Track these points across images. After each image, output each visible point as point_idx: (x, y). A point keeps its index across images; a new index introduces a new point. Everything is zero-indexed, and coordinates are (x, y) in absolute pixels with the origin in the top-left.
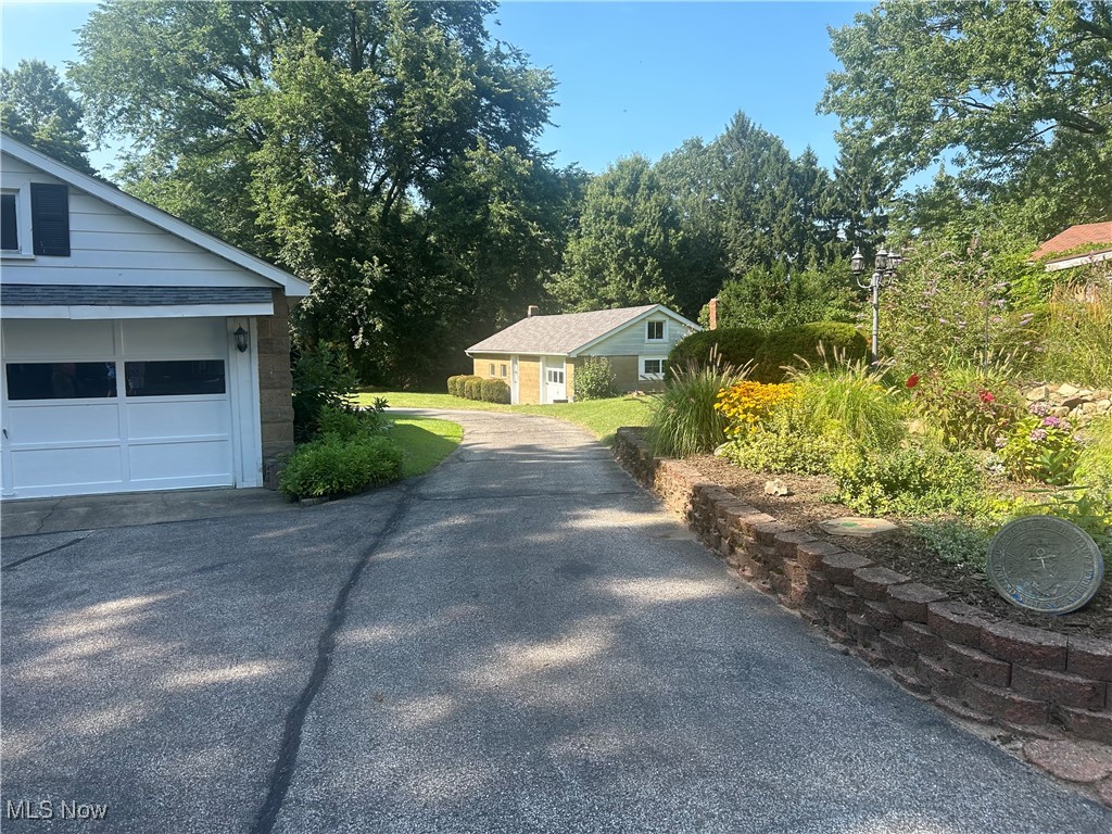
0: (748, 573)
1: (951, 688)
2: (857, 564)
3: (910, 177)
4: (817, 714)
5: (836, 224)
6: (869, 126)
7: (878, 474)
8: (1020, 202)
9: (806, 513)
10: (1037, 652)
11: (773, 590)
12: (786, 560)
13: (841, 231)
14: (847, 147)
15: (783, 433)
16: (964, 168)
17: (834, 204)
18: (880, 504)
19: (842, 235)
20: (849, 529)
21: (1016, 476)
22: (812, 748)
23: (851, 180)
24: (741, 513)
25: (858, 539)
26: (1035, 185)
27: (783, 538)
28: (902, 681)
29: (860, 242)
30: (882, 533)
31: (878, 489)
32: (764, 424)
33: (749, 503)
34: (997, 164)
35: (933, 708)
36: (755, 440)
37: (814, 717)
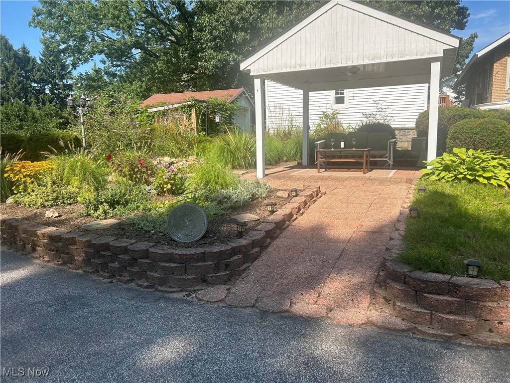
0: (47, 258)
1: (163, 282)
2: (110, 240)
3: (81, 66)
4: (109, 312)
5: (44, 86)
6: (58, 38)
7: (105, 199)
8: (131, 83)
9: (72, 223)
10: (195, 257)
11: (64, 264)
12: (70, 246)
13: (47, 90)
14: (47, 47)
15: (49, 186)
16: (106, 65)
17: (42, 75)
18: (108, 213)
19: (47, 91)
20: (98, 226)
21: (161, 193)
22: (113, 328)
23: (49, 65)
24: (37, 229)
25: (104, 230)
26: (135, 77)
27: (67, 236)
28: (140, 286)
29: (58, 96)
30: (114, 225)
31: (106, 207)
32: (37, 182)
33: (39, 223)
34: (119, 66)
35: (157, 293)
36: (33, 191)
37: (108, 314)
